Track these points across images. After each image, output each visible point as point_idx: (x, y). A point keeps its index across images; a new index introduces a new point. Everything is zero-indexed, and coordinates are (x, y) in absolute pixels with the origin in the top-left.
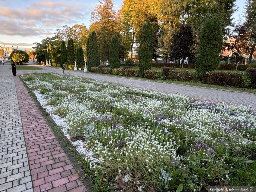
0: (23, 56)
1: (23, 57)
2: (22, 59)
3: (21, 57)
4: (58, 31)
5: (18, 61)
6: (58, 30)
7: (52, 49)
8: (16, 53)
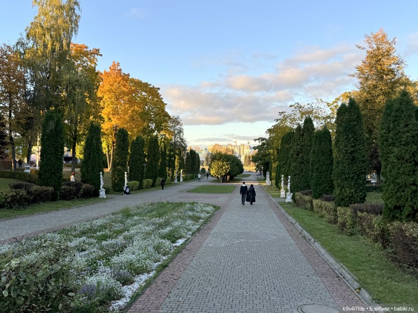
0: (227, 165)
1: (227, 167)
2: (225, 171)
3: (224, 167)
4: (283, 115)
5: (219, 175)
6: (282, 113)
7: (275, 151)
8: (218, 160)
